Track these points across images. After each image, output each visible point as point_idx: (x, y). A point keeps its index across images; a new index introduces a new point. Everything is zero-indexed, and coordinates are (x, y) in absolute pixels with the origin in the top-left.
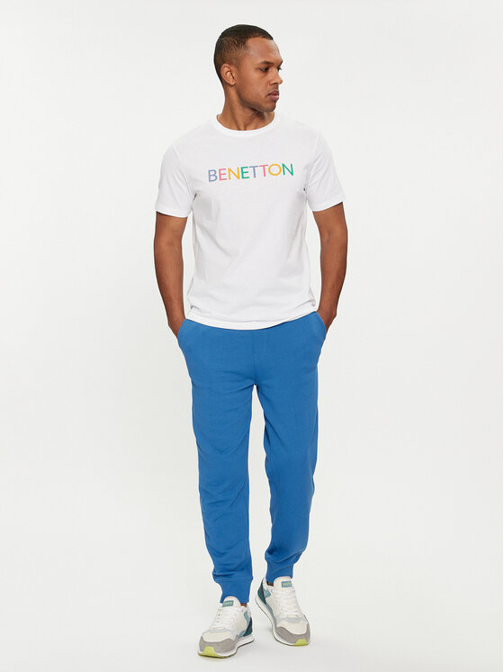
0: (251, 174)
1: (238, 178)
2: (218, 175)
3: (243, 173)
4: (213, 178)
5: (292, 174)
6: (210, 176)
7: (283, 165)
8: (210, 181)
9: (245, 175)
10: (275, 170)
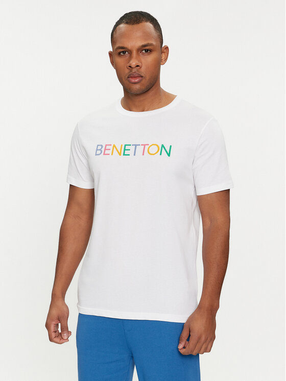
0: (131, 152)
1: (120, 154)
2: (103, 149)
3: (125, 150)
4: (99, 152)
5: (169, 155)
6: (97, 150)
7: (163, 146)
8: (96, 155)
9: (126, 152)
10: (154, 149)
